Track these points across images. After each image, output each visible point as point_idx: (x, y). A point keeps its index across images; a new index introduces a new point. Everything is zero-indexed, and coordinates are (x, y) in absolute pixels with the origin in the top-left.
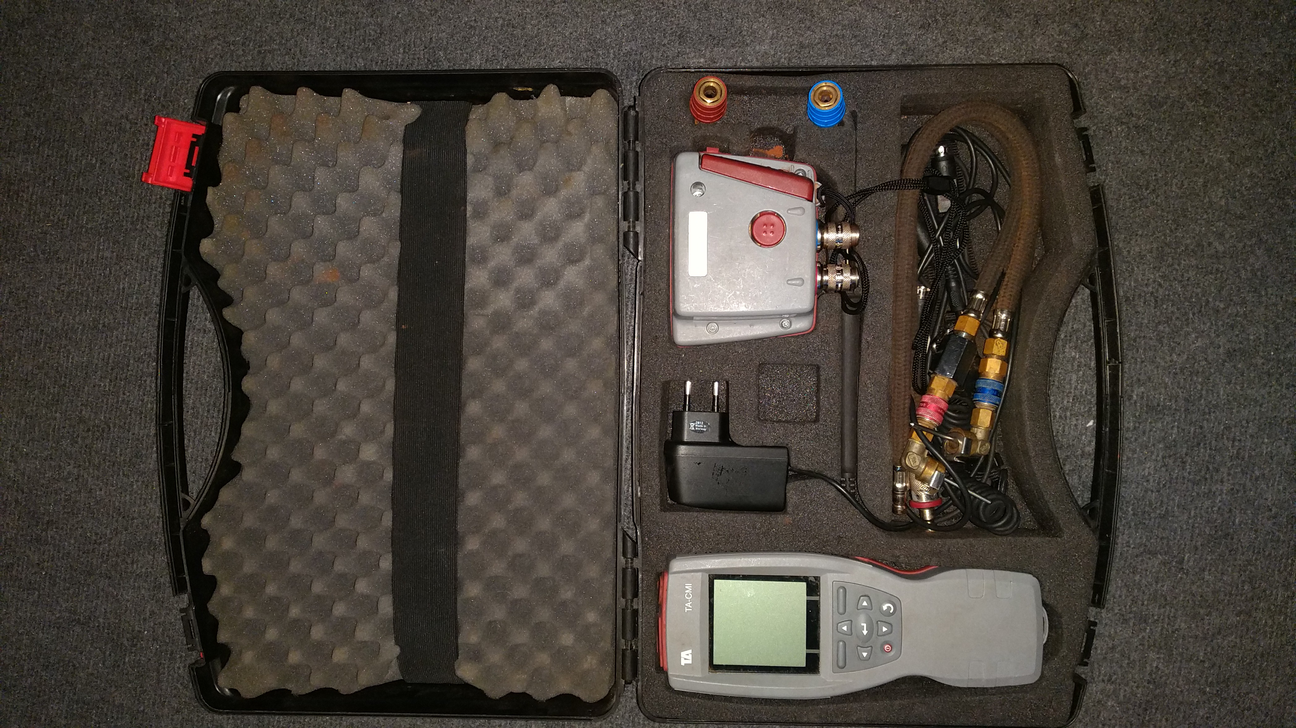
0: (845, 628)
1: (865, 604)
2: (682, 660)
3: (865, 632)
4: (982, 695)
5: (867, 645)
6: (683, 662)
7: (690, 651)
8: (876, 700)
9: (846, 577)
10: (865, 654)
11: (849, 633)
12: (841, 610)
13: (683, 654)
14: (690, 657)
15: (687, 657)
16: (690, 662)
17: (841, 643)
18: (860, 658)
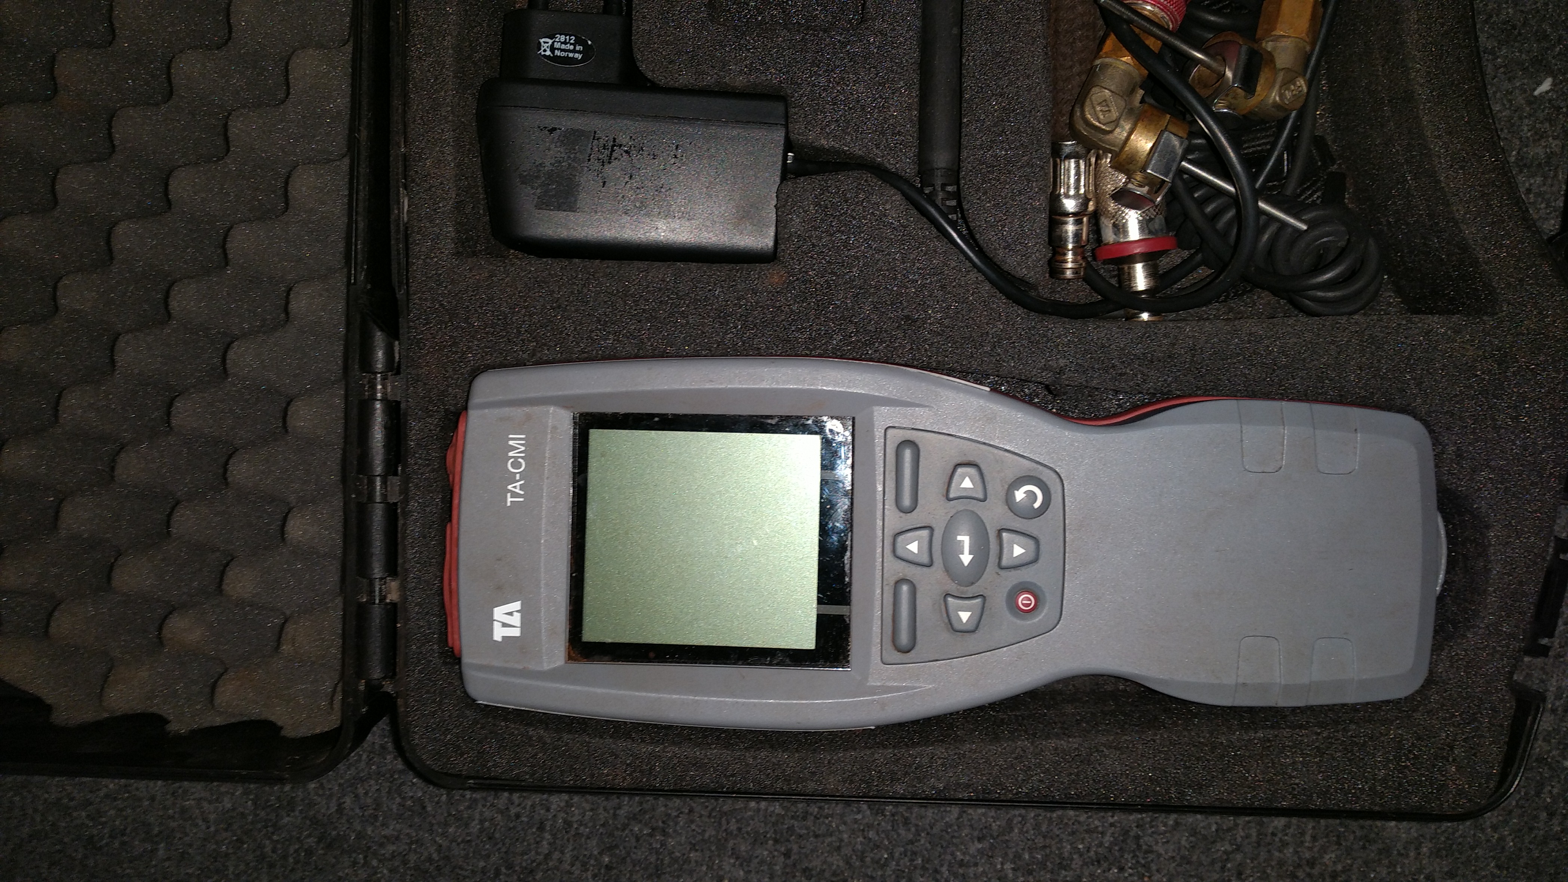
0: (914, 547)
1: (967, 484)
2: (496, 625)
3: (966, 558)
4: (1272, 727)
5: (971, 591)
6: (499, 634)
7: (516, 606)
8: (996, 738)
9: (922, 418)
10: (965, 616)
11: (925, 559)
12: (907, 502)
13: (499, 613)
14: (516, 619)
15: (508, 620)
16: (516, 632)
17: (905, 588)
18: (952, 626)
